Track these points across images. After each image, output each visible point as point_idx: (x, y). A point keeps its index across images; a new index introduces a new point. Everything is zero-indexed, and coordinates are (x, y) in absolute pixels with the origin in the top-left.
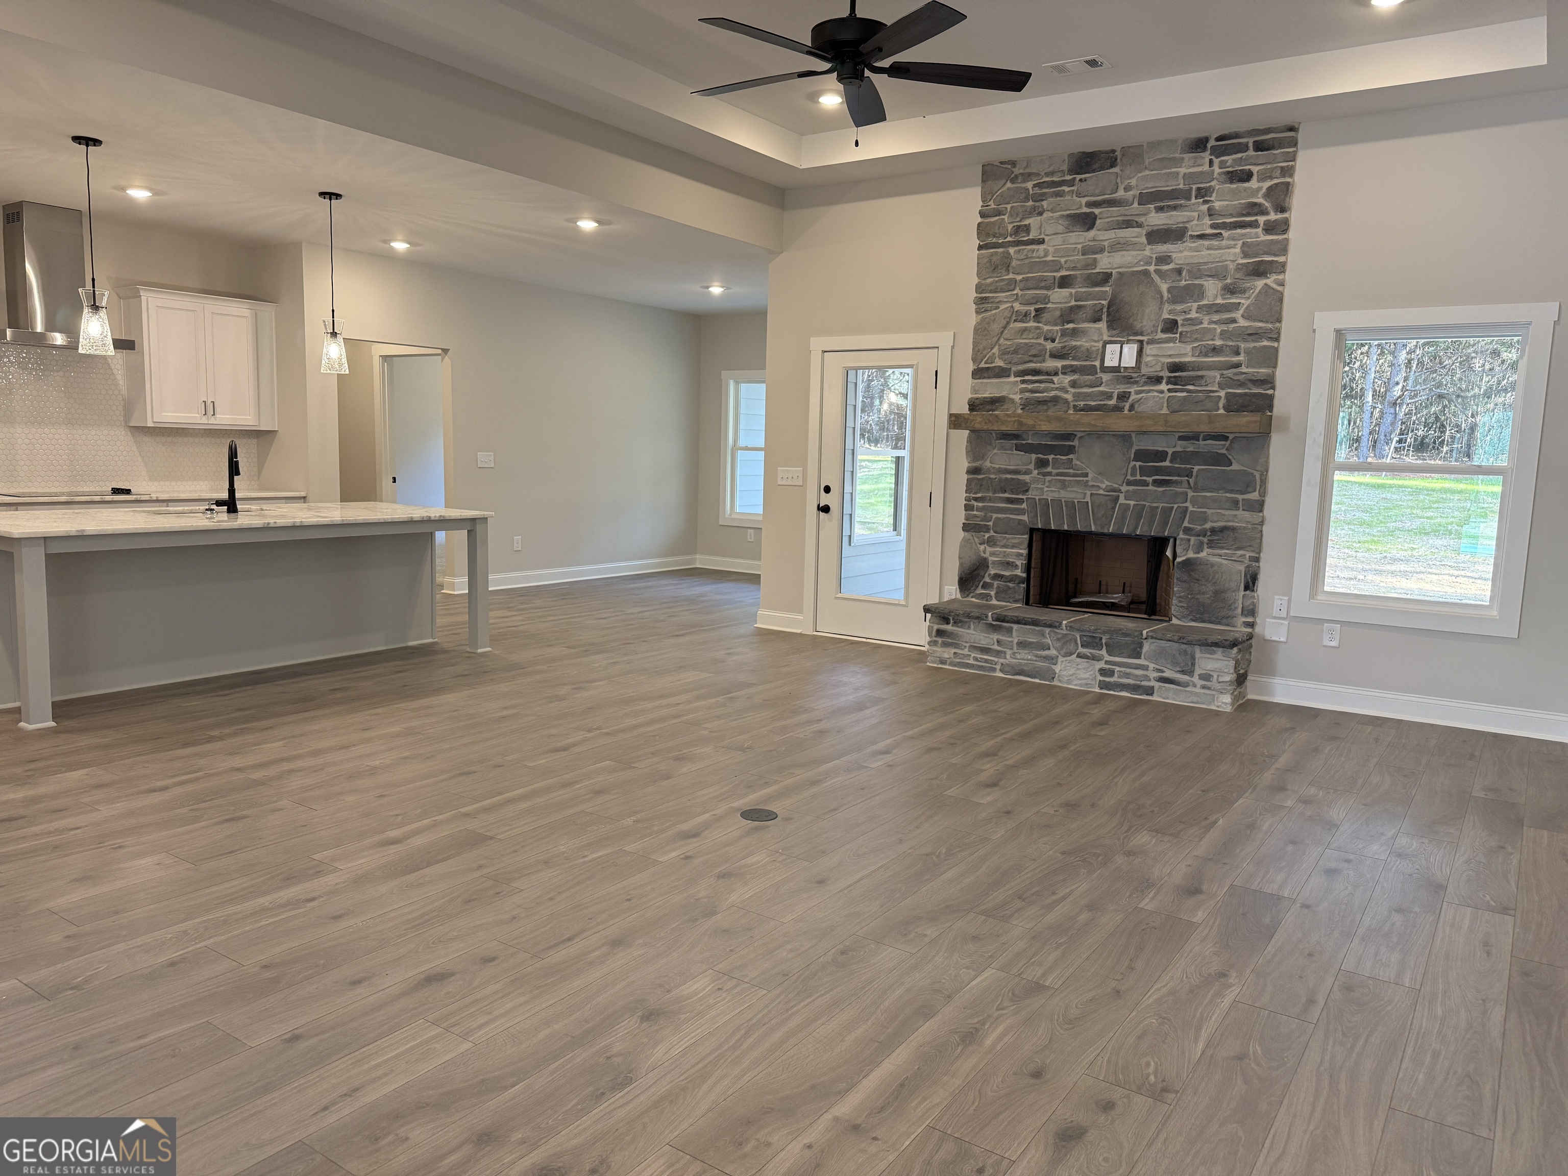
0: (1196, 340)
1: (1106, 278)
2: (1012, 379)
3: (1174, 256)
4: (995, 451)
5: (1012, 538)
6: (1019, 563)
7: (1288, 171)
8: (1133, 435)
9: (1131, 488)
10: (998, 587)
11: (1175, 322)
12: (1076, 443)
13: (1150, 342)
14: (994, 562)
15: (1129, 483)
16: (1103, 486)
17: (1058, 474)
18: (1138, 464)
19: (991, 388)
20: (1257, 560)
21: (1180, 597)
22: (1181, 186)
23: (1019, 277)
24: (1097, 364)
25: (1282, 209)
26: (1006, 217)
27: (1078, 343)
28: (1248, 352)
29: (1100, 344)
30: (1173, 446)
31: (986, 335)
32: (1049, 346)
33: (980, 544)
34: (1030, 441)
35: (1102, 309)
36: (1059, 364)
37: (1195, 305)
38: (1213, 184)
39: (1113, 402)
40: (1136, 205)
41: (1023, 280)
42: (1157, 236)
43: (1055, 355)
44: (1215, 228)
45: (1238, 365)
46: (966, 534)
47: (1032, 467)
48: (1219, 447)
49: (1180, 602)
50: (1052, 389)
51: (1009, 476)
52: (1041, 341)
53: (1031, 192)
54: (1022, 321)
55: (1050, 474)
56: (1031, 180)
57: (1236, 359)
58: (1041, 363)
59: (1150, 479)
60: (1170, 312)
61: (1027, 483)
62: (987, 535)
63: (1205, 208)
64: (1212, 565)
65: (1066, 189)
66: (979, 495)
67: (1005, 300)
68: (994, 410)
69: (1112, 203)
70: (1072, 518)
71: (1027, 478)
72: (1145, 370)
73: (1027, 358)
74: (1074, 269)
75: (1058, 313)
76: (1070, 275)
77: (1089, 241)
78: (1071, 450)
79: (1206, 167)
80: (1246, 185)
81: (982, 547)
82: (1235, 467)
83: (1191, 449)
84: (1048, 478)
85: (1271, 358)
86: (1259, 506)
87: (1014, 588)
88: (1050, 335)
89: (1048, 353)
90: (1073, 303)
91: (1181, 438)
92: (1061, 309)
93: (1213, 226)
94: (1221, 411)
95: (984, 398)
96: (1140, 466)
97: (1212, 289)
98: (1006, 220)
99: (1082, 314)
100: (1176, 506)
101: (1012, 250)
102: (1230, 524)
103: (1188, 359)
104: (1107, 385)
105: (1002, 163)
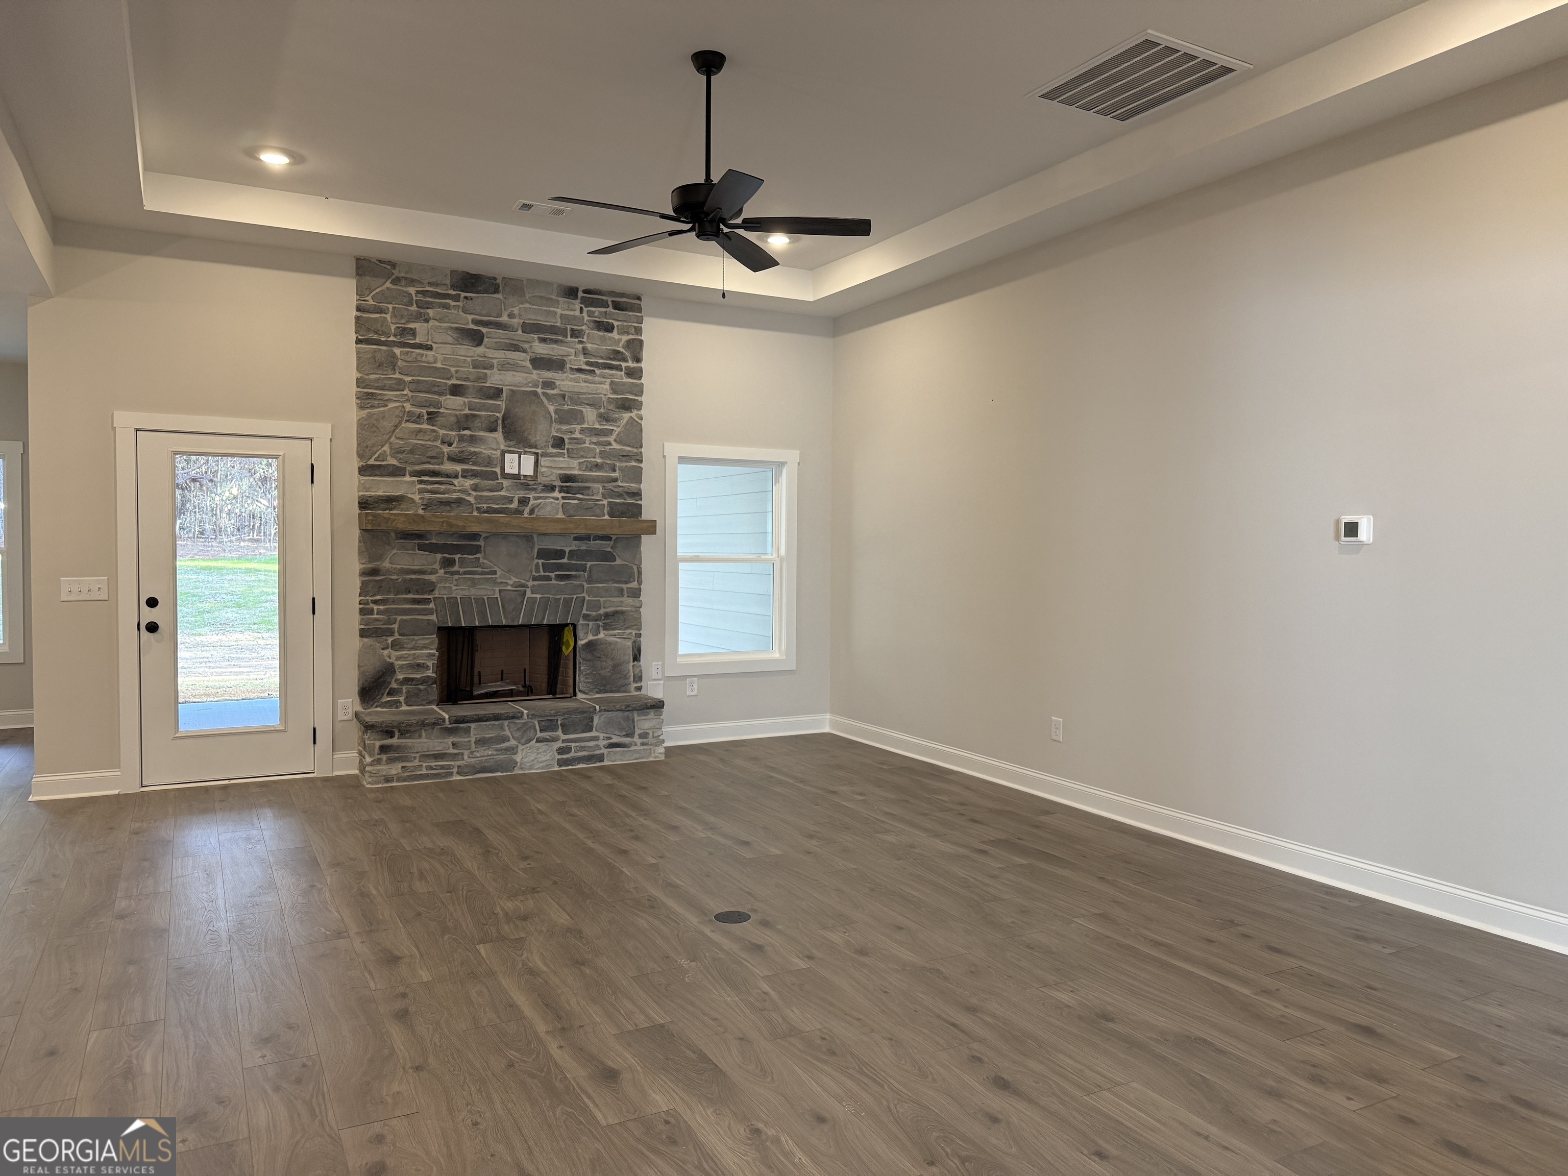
0: (582, 457)
1: (497, 393)
2: (407, 478)
3: (558, 383)
4: (395, 551)
5: (421, 639)
6: (430, 664)
7: (639, 331)
8: (535, 536)
9: (536, 583)
10: (408, 692)
11: (562, 440)
12: (481, 543)
13: (544, 455)
14: (401, 667)
15: (535, 579)
16: (511, 582)
17: (465, 573)
18: (541, 561)
19: (383, 487)
20: (639, 635)
21: (587, 674)
22: (559, 324)
23: (410, 379)
24: (498, 470)
25: (638, 360)
26: (388, 316)
27: (477, 450)
28: (621, 469)
29: (498, 453)
30: (569, 546)
31: (375, 432)
32: (446, 449)
33: (383, 649)
34: (434, 541)
35: (496, 421)
36: (459, 468)
37: (578, 427)
38: (584, 327)
39: (514, 505)
40: (520, 332)
41: (413, 382)
42: (539, 363)
43: (452, 459)
44: (590, 366)
45: (616, 480)
46: (366, 640)
47: (437, 566)
48: (606, 546)
49: (587, 678)
50: (455, 491)
51: (413, 576)
52: (438, 443)
53: (415, 298)
54: (415, 422)
55: (457, 573)
56: (414, 286)
57: (614, 475)
58: (439, 465)
59: (552, 575)
60: (558, 431)
61: (434, 583)
62: (390, 640)
63: (580, 346)
64: (610, 644)
65: (452, 303)
66: (378, 598)
67: (394, 399)
68: (391, 509)
69: (499, 326)
70: (483, 615)
71: (433, 578)
72: (541, 479)
73: (425, 459)
74: (467, 379)
75: (453, 419)
76: (462, 385)
77: (478, 356)
78: (478, 549)
79: (577, 313)
80: (610, 335)
81: (386, 652)
82: (618, 562)
83: (584, 548)
84: (456, 577)
85: (637, 474)
86: (636, 593)
87: (425, 689)
88: (447, 439)
89: (446, 456)
90: (467, 411)
91: (576, 539)
92: (457, 416)
93: (587, 363)
94: (607, 517)
95: (379, 496)
96: (542, 563)
97: (590, 415)
98: (389, 319)
99: (477, 423)
100: (575, 597)
101: (397, 351)
102: (619, 609)
103: (576, 472)
104: (508, 490)
105: (380, 261)
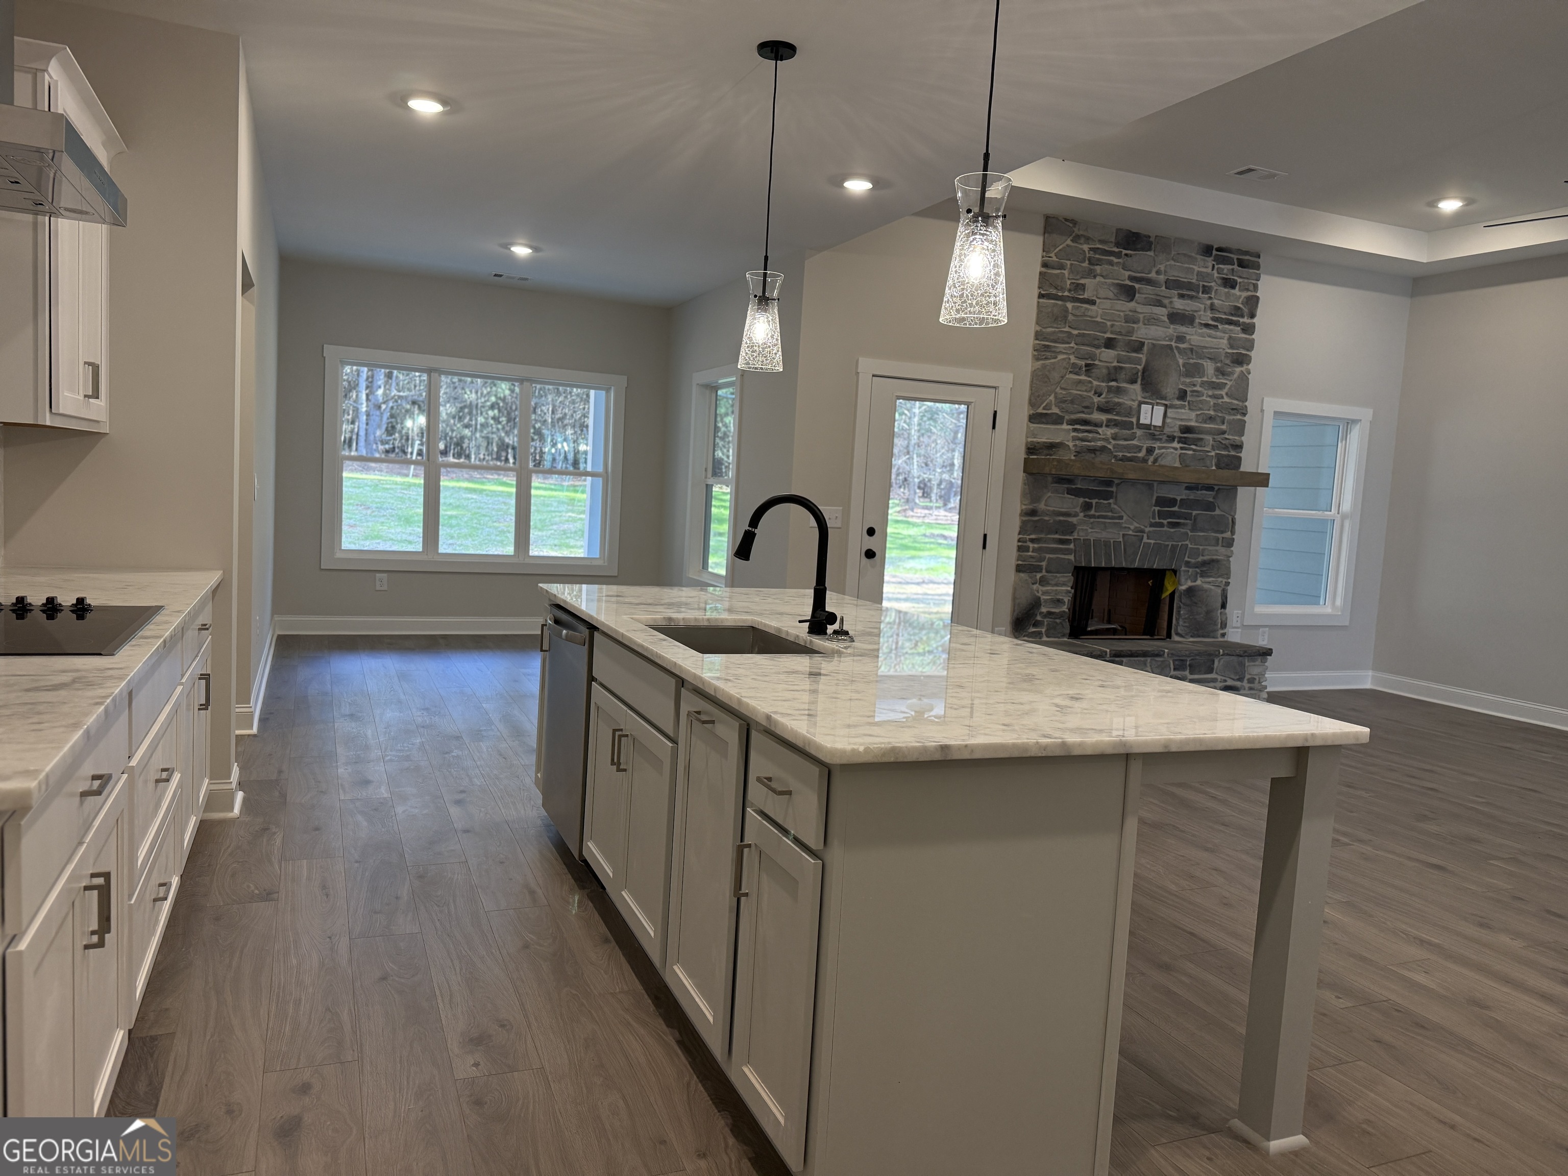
0: (1201, 409)
1: (1138, 347)
2: (1065, 426)
3: (1188, 337)
4: (1049, 494)
5: (1062, 577)
6: (1066, 600)
7: (1256, 287)
8: (1155, 484)
9: (1152, 529)
10: (1048, 625)
11: (1185, 392)
12: (1114, 489)
13: (1172, 406)
14: (1046, 601)
15: (1152, 525)
16: (1132, 527)
17: (1099, 517)
18: (1157, 509)
19: (1047, 434)
20: (1228, 584)
21: (1185, 619)
22: (1194, 281)
23: (1075, 332)
24: (1134, 420)
25: (1252, 316)
26: (1066, 272)
27: (1120, 400)
28: (1230, 422)
29: (1135, 404)
30: (1180, 494)
31: (1046, 382)
32: (1096, 399)
33: (1033, 584)
34: (1079, 486)
35: (1137, 373)
36: (1103, 417)
37: (1199, 380)
38: (1212, 284)
39: (1141, 454)
40: (1164, 288)
41: (1079, 335)
42: (1176, 318)
43: (1101, 409)
44: (1215, 321)
45: (1224, 432)
46: (1022, 575)
47: (1078, 510)
48: (1208, 496)
49: (1185, 622)
50: (1100, 439)
51: (1062, 518)
52: (1091, 394)
53: (1087, 255)
54: (1076, 374)
55: (1093, 516)
56: (1089, 244)
57: (1224, 427)
58: (1089, 414)
59: (1165, 522)
60: (1184, 383)
61: (1075, 525)
62: (1039, 576)
63: (1209, 302)
64: (1206, 591)
65: (1116, 260)
66: (1033, 536)
67: (1064, 351)
68: (1051, 455)
69: (1149, 282)
70: (1108, 556)
71: (1074, 520)
72: (1167, 430)
73: (1081, 409)
74: (1120, 333)
75: (1105, 371)
76: (1115, 338)
77: (1130, 311)
78: (1108, 495)
79: (1209, 270)
80: (1233, 291)
81: (1035, 587)
82: (1218, 512)
83: (1192, 497)
84: (1092, 520)
85: (1240, 427)
86: (1229, 543)
87: (1061, 623)
88: (1098, 391)
89: (1096, 406)
90: (1115, 364)
91: (1187, 488)
92: (1108, 368)
93: (1213, 319)
94: (1214, 468)
95: (1044, 442)
96: (1158, 511)
97: (1210, 367)
98: (1067, 275)
99: (1122, 376)
100: (1180, 544)
101: (1069, 305)
102: (1215, 557)
103: (1193, 424)
104: (1139, 440)
105: (1066, 220)
